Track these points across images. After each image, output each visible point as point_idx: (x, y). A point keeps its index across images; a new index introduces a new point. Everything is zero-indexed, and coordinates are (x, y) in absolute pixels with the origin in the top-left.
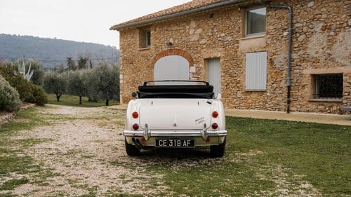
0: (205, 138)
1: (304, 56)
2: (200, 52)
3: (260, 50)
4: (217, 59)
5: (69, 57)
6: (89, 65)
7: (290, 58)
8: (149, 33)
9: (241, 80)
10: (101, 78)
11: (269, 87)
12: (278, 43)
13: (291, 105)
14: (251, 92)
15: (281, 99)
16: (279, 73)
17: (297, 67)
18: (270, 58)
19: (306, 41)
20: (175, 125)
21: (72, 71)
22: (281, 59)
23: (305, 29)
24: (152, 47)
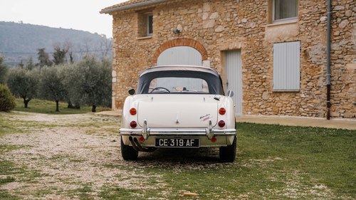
0: (210, 136)
1: (347, 47)
2: (215, 43)
3: (291, 39)
4: (237, 51)
5: (41, 48)
6: (69, 59)
7: (330, 49)
8: (151, 18)
9: (268, 77)
10: (87, 76)
11: (303, 87)
12: (314, 30)
13: (332, 108)
14: (281, 93)
15: (319, 101)
16: (316, 68)
17: (338, 61)
18: (303, 49)
19: (349, 28)
20: (177, 122)
21: (46, 67)
22: (318, 51)
23: (348, 13)
24: (154, 35)
